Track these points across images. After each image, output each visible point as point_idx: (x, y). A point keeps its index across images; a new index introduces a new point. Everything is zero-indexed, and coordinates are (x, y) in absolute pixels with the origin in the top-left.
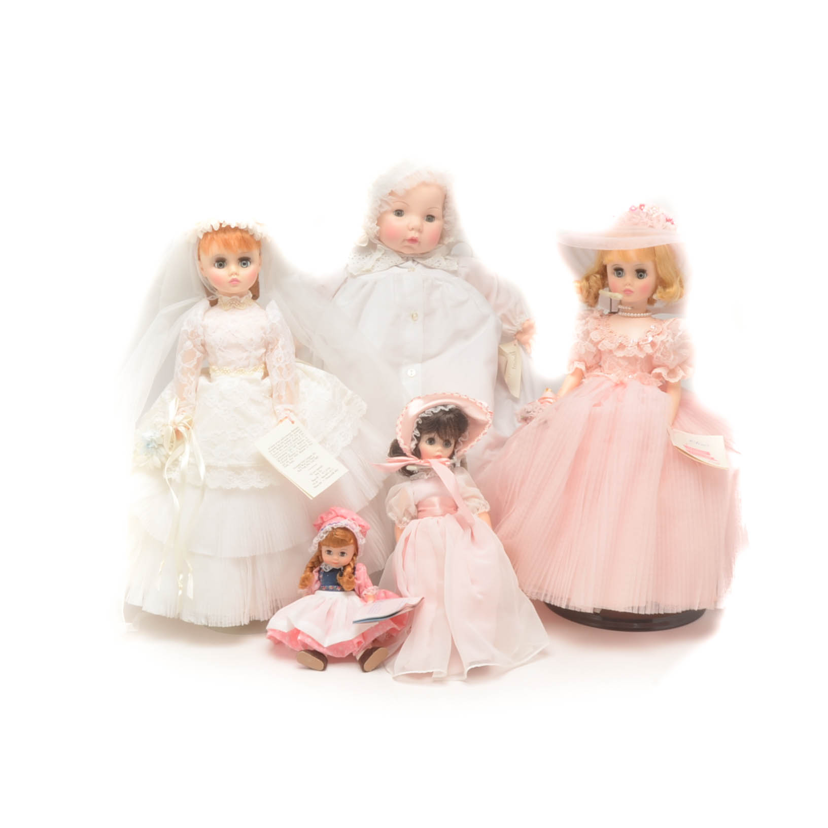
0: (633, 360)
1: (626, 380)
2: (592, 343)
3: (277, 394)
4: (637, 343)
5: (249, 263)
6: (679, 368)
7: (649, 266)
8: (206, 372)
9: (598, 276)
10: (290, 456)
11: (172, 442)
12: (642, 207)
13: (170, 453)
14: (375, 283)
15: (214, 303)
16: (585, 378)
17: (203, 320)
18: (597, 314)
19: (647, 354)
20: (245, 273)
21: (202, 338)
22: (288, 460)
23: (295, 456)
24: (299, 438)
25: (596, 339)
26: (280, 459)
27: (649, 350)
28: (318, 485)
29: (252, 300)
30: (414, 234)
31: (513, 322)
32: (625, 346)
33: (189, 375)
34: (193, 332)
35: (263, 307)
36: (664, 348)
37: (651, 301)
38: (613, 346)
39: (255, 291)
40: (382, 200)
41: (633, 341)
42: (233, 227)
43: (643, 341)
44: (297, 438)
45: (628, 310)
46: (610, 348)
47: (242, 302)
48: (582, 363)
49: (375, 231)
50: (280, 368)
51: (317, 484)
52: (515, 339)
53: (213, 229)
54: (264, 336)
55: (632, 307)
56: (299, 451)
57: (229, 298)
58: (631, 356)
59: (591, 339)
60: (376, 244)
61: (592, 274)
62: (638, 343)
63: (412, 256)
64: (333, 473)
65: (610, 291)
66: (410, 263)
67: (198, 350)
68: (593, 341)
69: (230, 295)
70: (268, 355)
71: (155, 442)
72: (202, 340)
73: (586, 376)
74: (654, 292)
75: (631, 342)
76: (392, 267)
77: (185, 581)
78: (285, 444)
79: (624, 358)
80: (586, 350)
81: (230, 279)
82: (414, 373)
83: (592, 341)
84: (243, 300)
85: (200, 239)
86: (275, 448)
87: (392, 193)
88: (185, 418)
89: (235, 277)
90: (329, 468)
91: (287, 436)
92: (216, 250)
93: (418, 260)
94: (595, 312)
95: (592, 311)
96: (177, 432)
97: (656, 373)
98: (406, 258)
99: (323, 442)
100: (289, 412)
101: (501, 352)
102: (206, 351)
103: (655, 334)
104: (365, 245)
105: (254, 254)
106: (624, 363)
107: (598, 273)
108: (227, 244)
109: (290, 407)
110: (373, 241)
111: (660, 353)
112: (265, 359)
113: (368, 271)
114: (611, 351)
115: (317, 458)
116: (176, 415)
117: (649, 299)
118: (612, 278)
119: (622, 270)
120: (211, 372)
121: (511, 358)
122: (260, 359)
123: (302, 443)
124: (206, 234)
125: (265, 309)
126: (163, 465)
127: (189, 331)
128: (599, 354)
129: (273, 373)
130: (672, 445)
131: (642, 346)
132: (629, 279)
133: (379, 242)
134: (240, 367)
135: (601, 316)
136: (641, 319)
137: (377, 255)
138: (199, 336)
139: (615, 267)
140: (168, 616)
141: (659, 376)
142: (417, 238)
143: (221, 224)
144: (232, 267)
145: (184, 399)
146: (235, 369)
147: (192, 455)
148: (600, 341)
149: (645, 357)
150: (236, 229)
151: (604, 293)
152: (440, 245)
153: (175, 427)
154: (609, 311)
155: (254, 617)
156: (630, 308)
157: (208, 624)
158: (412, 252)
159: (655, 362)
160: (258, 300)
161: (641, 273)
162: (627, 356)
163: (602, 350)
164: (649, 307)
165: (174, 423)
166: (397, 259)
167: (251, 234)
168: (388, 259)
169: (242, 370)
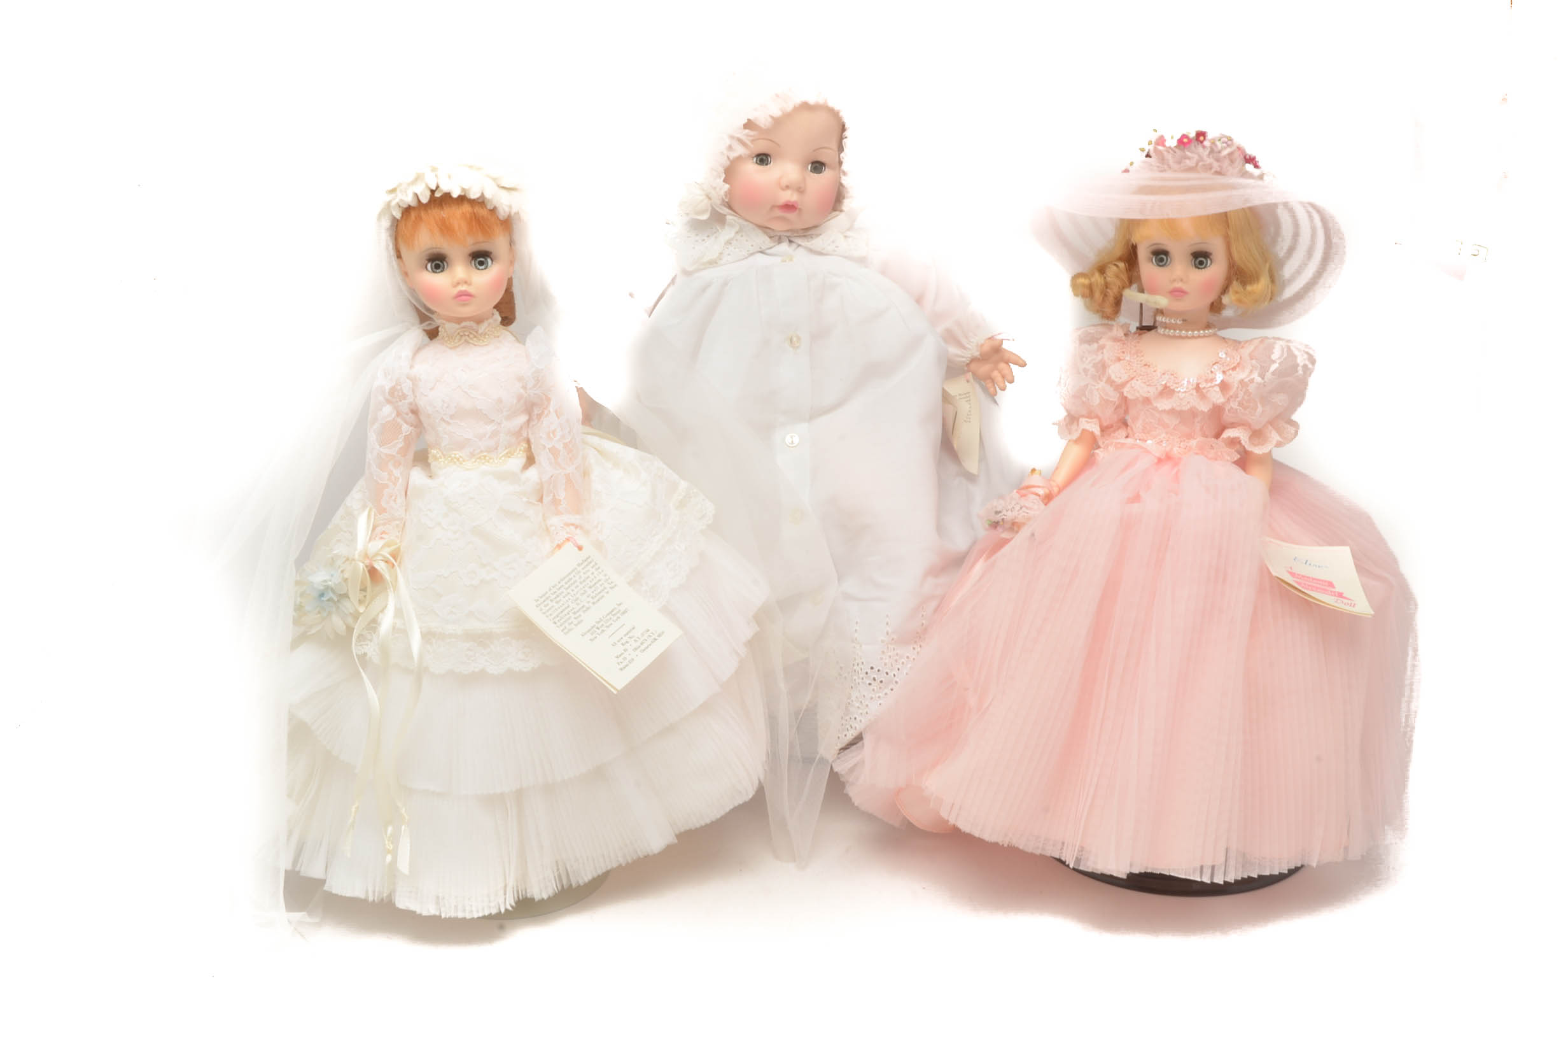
0: (1187, 416)
1: (1176, 451)
2: (1111, 386)
3: (551, 497)
4: (1195, 386)
5: (489, 261)
6: (1270, 428)
7: (1216, 246)
8: (422, 459)
9: (1122, 265)
10: (575, 613)
11: (364, 590)
12: (1202, 138)
13: (361, 609)
14: (725, 284)
15: (433, 334)
16: (1099, 447)
17: (411, 367)
18: (1118, 332)
19: (1214, 404)
20: (484, 280)
21: (410, 399)
22: (572, 619)
23: (584, 611)
24: (592, 577)
25: (1120, 378)
26: (556, 620)
27: (1217, 398)
28: (627, 665)
29: (501, 326)
30: (789, 196)
31: (964, 341)
32: (1173, 391)
33: (391, 467)
34: (393, 390)
35: (521, 339)
36: (1245, 393)
37: (1216, 307)
38: (1152, 392)
39: (506, 310)
40: (732, 137)
41: (1188, 382)
42: (455, 195)
43: (1206, 381)
44: (588, 577)
45: (1176, 324)
46: (1145, 395)
47: (480, 331)
48: (1094, 420)
49: (722, 193)
50: (554, 452)
51: (624, 664)
52: (969, 371)
53: (419, 201)
54: (522, 391)
55: (1184, 320)
56: (592, 601)
57: (457, 326)
58: (1184, 408)
59: (1109, 378)
60: (725, 215)
61: (1111, 263)
62: (1198, 385)
63: (788, 234)
64: (655, 639)
65: (1142, 290)
66: (784, 247)
67: (406, 422)
68: (1113, 382)
69: (459, 320)
70: (533, 426)
71: (332, 590)
72: (411, 404)
73: (1100, 443)
74: (1225, 290)
75: (1185, 382)
76: (752, 254)
77: (395, 839)
78: (567, 589)
79: (1172, 412)
80: (1101, 396)
81: (455, 291)
82: (796, 440)
83: (1110, 382)
84: (483, 328)
85: (398, 220)
86: (547, 598)
87: (749, 125)
88: (387, 545)
89: (463, 288)
90: (648, 631)
91: (570, 574)
92: (426, 239)
93: (799, 241)
94: (1115, 329)
95: (1110, 327)
96: (373, 572)
97: (1229, 437)
98: (777, 238)
99: (636, 581)
100: (572, 528)
101: (946, 398)
102: (420, 422)
103: (1228, 368)
104: (705, 217)
105: (498, 244)
106: (1173, 421)
107: (1120, 259)
108: (445, 228)
109: (574, 519)
110: (718, 209)
111: (1237, 404)
112: (528, 434)
113: (713, 263)
114: (1147, 401)
115: (624, 613)
116: (370, 539)
117: (1212, 304)
118: (1147, 268)
119: (1166, 253)
120: (430, 460)
121: (964, 407)
122: (518, 433)
123: (598, 585)
124: (407, 210)
125: (524, 344)
126: (350, 630)
127: (387, 388)
128: (1125, 403)
129: (542, 458)
130: (1270, 573)
131: (1204, 391)
132: (1180, 270)
133: (730, 211)
134: (482, 452)
135: (1126, 335)
136: (1199, 339)
137: (727, 233)
138: (404, 397)
139: (1154, 248)
140: (371, 899)
141: (1234, 442)
142: (796, 202)
143: (433, 192)
144: (460, 271)
145: (384, 510)
146: (472, 455)
147: (399, 613)
148: (1127, 382)
149: (1209, 411)
150: (462, 199)
151: (1132, 295)
152: (837, 213)
153: (367, 562)
154: (1137, 324)
155: (524, 893)
156: (1178, 322)
157: (440, 912)
158: (789, 227)
159: (1227, 417)
160: (512, 327)
161: (1200, 258)
162: (1178, 409)
163: (1130, 397)
164: (1213, 318)
165: (366, 556)
166: (762, 240)
167: (490, 207)
168: (747, 241)
169: (485, 456)
